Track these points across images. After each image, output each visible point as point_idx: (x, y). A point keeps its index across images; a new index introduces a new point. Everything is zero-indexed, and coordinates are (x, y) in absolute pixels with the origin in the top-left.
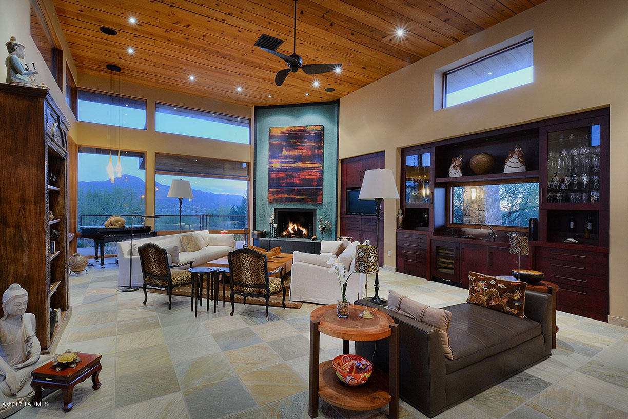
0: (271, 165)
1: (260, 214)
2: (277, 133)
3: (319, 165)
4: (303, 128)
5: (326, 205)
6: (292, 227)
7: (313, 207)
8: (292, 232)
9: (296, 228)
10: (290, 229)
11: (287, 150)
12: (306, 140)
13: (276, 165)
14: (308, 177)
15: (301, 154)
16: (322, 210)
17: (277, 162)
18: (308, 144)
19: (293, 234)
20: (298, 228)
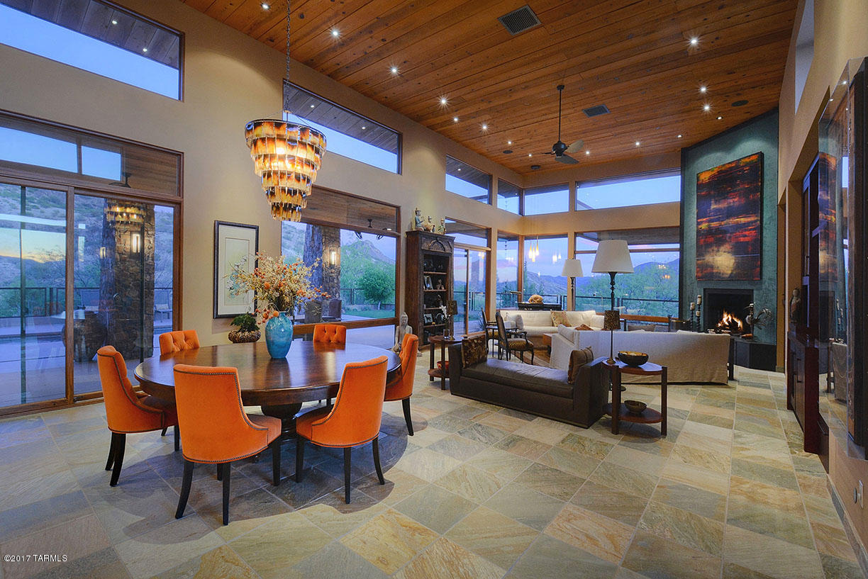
0: (700, 227)
1: (689, 298)
2: (705, 177)
3: (756, 219)
4: (734, 165)
5: (766, 283)
6: (726, 318)
7: (749, 287)
8: (727, 323)
9: (730, 320)
10: (725, 320)
11: (716, 202)
12: (738, 182)
13: (704, 226)
14: (742, 239)
15: (732, 204)
16: (761, 291)
17: (705, 222)
18: (741, 187)
19: (728, 326)
20: (732, 320)
